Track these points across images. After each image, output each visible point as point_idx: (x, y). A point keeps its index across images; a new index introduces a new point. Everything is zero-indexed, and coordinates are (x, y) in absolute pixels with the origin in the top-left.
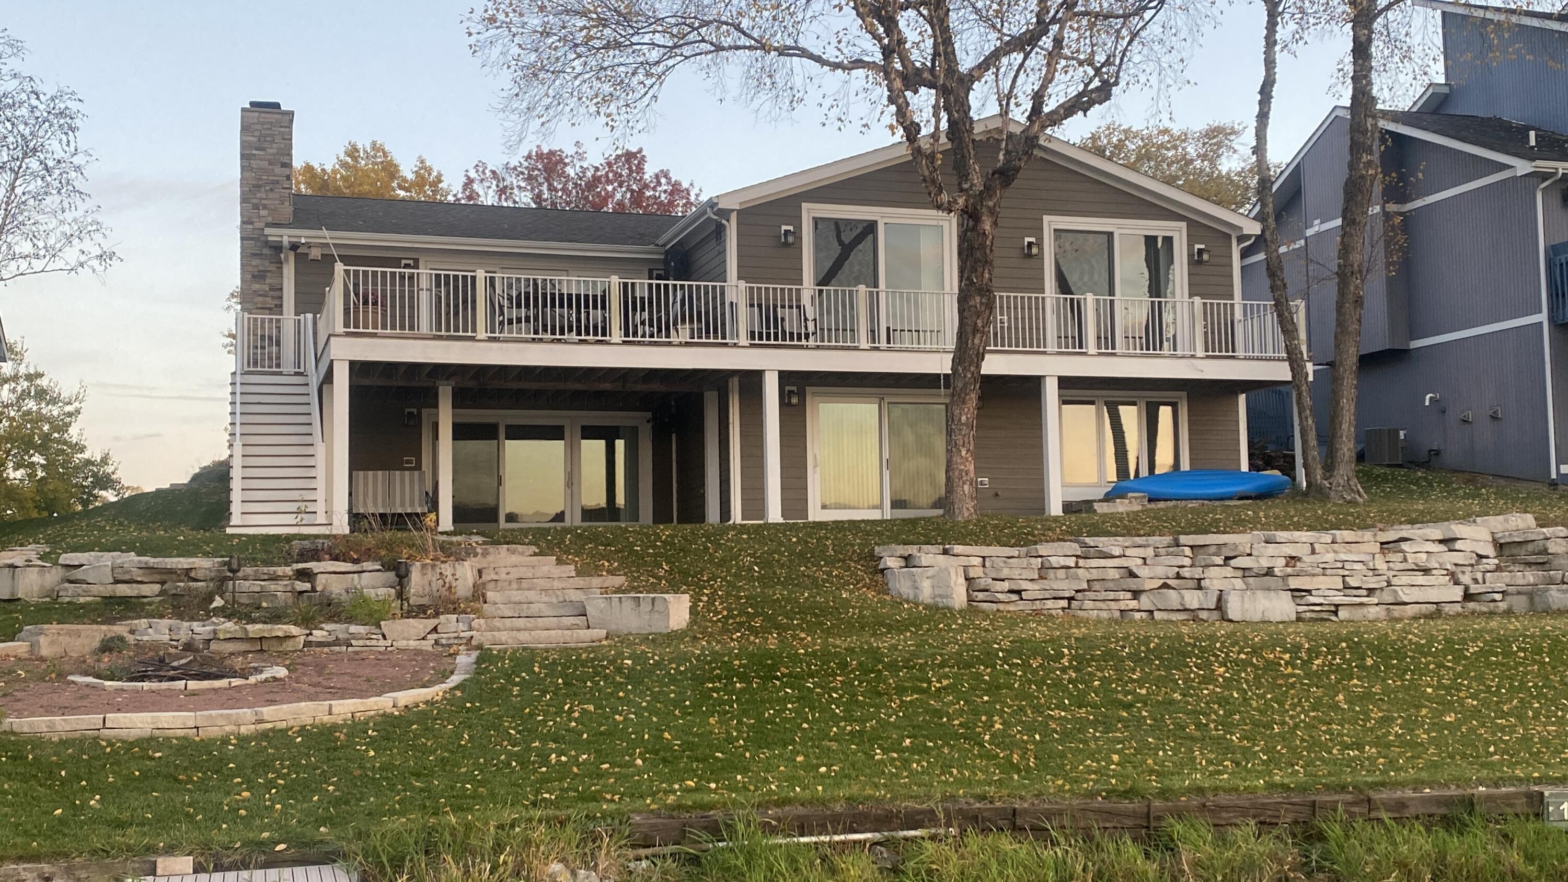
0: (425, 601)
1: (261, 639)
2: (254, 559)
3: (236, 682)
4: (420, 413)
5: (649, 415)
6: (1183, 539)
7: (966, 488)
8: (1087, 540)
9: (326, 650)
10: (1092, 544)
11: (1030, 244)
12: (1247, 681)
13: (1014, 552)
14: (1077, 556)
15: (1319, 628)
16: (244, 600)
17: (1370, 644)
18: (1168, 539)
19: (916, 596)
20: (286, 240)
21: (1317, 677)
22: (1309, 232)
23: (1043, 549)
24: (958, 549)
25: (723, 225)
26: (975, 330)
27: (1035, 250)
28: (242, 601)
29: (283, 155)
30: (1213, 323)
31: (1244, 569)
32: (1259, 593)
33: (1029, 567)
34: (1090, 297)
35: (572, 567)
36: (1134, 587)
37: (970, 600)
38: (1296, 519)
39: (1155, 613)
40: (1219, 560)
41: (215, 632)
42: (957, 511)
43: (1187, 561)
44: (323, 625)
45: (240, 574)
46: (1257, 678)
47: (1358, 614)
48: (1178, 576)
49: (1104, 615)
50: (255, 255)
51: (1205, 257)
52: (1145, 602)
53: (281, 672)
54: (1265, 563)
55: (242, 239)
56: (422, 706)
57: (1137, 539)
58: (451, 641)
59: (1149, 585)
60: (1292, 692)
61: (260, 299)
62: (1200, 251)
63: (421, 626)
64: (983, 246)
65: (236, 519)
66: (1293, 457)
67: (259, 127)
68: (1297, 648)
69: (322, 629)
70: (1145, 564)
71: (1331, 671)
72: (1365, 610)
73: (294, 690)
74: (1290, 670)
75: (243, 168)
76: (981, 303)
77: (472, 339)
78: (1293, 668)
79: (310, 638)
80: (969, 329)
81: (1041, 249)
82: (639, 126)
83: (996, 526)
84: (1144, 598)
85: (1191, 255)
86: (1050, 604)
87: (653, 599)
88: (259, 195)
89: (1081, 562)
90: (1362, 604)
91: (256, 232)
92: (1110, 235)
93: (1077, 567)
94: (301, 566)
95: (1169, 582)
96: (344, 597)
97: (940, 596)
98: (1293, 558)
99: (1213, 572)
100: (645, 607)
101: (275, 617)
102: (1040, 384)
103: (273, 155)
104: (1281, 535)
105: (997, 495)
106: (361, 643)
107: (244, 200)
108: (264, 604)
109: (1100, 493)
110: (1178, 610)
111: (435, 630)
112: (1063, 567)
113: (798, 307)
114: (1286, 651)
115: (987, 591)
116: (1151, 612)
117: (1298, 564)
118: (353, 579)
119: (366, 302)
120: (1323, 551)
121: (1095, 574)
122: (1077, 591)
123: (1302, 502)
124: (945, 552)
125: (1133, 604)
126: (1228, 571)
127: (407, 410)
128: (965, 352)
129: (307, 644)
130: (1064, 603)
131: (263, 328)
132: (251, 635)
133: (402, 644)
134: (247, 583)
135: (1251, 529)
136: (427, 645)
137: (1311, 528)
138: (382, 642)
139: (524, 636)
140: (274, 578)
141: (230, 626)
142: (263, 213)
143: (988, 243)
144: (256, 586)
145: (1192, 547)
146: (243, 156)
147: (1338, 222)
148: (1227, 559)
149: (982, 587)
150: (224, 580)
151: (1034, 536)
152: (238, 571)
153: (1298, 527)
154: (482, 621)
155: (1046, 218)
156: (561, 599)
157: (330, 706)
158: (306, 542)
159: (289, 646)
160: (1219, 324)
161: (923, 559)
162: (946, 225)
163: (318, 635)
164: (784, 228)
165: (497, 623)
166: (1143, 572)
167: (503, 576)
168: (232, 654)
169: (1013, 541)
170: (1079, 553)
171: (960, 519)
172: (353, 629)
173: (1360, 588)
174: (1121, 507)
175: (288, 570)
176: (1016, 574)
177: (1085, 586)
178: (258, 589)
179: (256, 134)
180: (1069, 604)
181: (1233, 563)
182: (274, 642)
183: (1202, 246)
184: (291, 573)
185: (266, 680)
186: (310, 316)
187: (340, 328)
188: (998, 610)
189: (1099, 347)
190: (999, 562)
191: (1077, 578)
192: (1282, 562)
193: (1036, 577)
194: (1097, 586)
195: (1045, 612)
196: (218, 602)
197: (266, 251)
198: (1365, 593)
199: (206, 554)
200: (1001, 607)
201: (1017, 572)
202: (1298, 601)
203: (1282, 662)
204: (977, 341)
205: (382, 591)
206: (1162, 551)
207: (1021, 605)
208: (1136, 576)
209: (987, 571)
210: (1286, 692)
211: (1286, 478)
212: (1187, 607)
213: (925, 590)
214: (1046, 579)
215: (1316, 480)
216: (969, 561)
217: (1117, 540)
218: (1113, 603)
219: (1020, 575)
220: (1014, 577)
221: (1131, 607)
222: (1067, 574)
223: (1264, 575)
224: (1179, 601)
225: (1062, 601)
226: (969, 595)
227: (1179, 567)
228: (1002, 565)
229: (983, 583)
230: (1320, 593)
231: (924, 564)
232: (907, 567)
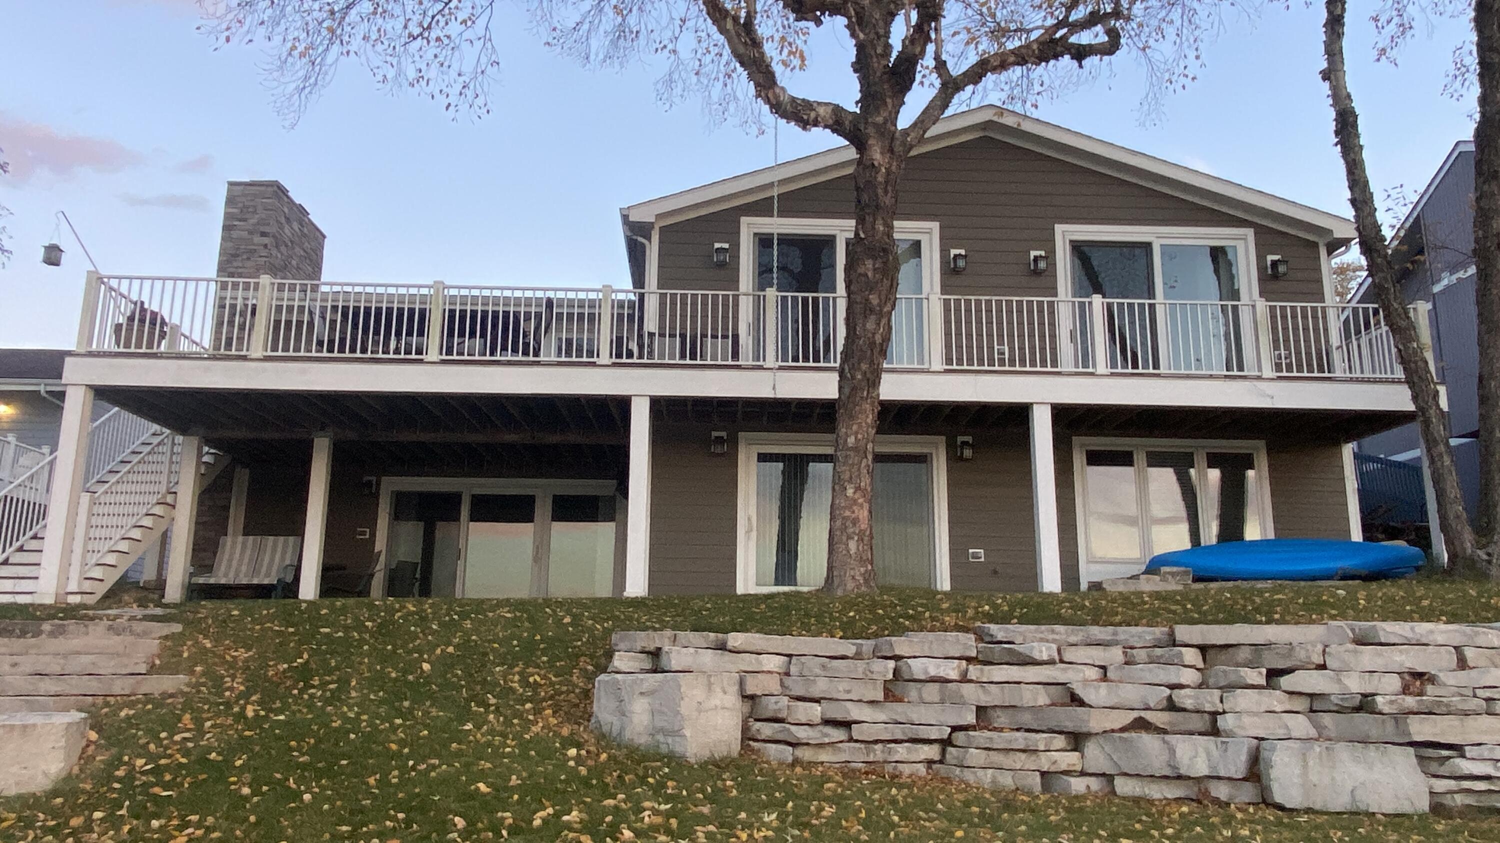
4: (379, 481)
6: (1183, 632)
8: (994, 628)
10: (1000, 636)
11: (1036, 259)
13: (848, 647)
14: (969, 660)
18: (1154, 632)
19: (622, 728)
22: (1437, 289)
23: (901, 645)
24: (736, 639)
25: (645, 245)
27: (1042, 265)
31: (1312, 696)
32: (1343, 751)
33: (867, 678)
34: (1097, 300)
36: (1070, 726)
37: (747, 736)
38: (1425, 603)
39: (1119, 782)
40: (1256, 676)
43: (1189, 677)
48: (1171, 706)
49: (1007, 780)
51: (1282, 269)
52: (1096, 756)
54: (1355, 685)
57: (1092, 629)
59: (1096, 722)
62: (1274, 264)
64: (871, 184)
67: (244, 199)
70: (1105, 678)
76: (875, 270)
81: (1052, 265)
84: (1091, 748)
85: (1261, 268)
86: (901, 751)
89: (974, 671)
92: (1149, 245)
93: (964, 679)
95: (1148, 716)
97: (662, 729)
98: (1418, 675)
99: (1244, 700)
104: (1390, 629)
105: (995, 572)
109: (1130, 570)
110: (1166, 777)
112: (933, 680)
115: (780, 720)
116: (1109, 778)
117: (1429, 688)
120: (1482, 662)
121: (992, 697)
122: (955, 729)
123: (1441, 582)
124: (722, 647)
125: (1070, 760)
126: (1275, 700)
127: (366, 478)
130: (932, 752)
135: (1333, 617)
137: (1454, 618)
145: (1204, 649)
146: (225, 228)
147: (1472, 270)
148: (1273, 674)
149: (772, 714)
153: (1427, 616)
155: (1059, 228)
161: (677, 657)
162: (924, 238)
164: (716, 245)
166: (1095, 694)
170: (973, 654)
174: (1146, 585)
176: (840, 689)
177: (970, 718)
179: (240, 205)
180: (943, 753)
181: (1286, 682)
183: (1276, 257)
188: (796, 762)
189: (1114, 365)
190: (813, 666)
191: (959, 702)
192: (1394, 683)
193: (880, 696)
194: (995, 719)
200: (804, 754)
201: (846, 686)
202: (1434, 767)
204: (870, 326)
206: (1141, 654)
207: (847, 752)
208: (1081, 703)
209: (788, 681)
212: (1183, 771)
213: (636, 719)
214: (901, 701)
215: (1464, 549)
216: (760, 663)
217: (1053, 631)
218: (1023, 756)
219: (849, 692)
220: (835, 696)
221: (1063, 767)
222: (941, 692)
223: (1358, 709)
224: (1165, 757)
225: (926, 747)
226: (745, 729)
227: (1172, 687)
228: (818, 671)
229: (772, 707)
230: (1485, 752)
231: (675, 666)
232: (655, 671)
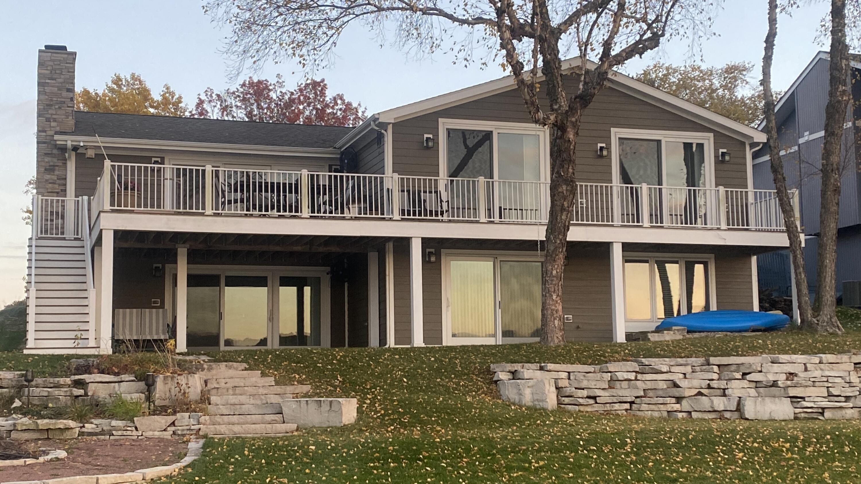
0: (166, 403)
1: (47, 430)
2: (44, 373)
3: (29, 461)
4: (164, 267)
5: (328, 269)
6: (712, 360)
7: (556, 322)
8: (643, 360)
9: (95, 438)
10: (647, 363)
11: (602, 148)
12: (759, 463)
13: (591, 368)
14: (636, 372)
15: (810, 424)
16: (36, 402)
17: (847, 437)
18: (701, 360)
19: (520, 400)
20: (69, 144)
21: (809, 460)
22: (801, 141)
23: (611, 367)
24: (550, 366)
25: (383, 134)
26: (563, 209)
27: (605, 153)
28: (34, 403)
29: (68, 83)
30: (732, 205)
31: (756, 382)
32: (767, 400)
33: (601, 380)
34: (645, 186)
35: (273, 379)
36: (677, 395)
37: (559, 403)
38: (793, 346)
39: (693, 413)
40: (738, 375)
41: (15, 425)
42: (550, 339)
43: (715, 376)
44: (93, 420)
45: (34, 383)
46: (766, 460)
47: (838, 414)
48: (709, 387)
49: (656, 414)
50: (46, 154)
51: (727, 158)
52: (686, 405)
53: (62, 454)
54: (771, 378)
55: (38, 143)
56: (164, 479)
57: (679, 360)
58: (185, 432)
59: (688, 393)
60: (792, 471)
61: (50, 185)
62: (723, 154)
63: (163, 421)
64: (568, 150)
65: (30, 343)
66: (791, 301)
67: (51, 63)
68: (795, 439)
69: (92, 423)
70: (685, 378)
71: (819, 456)
72: (844, 411)
73: (72, 467)
74: (790, 455)
75: (39, 93)
76: (567, 190)
77: (203, 214)
78: (792, 454)
79: (83, 430)
80: (558, 208)
81: (609, 152)
82: (323, 64)
83: (577, 350)
84: (684, 402)
85: (716, 157)
86: (617, 406)
87: (331, 402)
88: (50, 112)
89: (639, 377)
90: (841, 408)
91: (48, 138)
92: (659, 142)
93: (636, 379)
94: (77, 377)
95: (702, 391)
96: (108, 400)
97: (537, 400)
98: (791, 374)
99: (734, 384)
100: (325, 407)
101: (58, 414)
102: (608, 248)
103: (61, 83)
104: (783, 358)
105: (578, 327)
106: (120, 433)
107: (39, 115)
108: (50, 405)
109: (653, 327)
110: (709, 411)
111: (173, 424)
112: (626, 380)
113: (436, 192)
114: (787, 441)
115: (571, 396)
116: (689, 413)
117: (795, 378)
118: (114, 387)
119: (126, 188)
120: (813, 369)
121: (649, 385)
122: (637, 397)
123: (797, 334)
124: (541, 369)
125: (677, 407)
126: (745, 383)
127: (155, 265)
128: (555, 225)
129: (81, 434)
130: (627, 406)
131: (52, 206)
132: (40, 427)
133: (149, 434)
134: (38, 390)
135: (761, 353)
136: (167, 435)
137: (804, 353)
138: (135, 433)
139: (237, 429)
140: (58, 386)
141: (25, 421)
142: (53, 124)
143: (572, 147)
144: (44, 392)
145: (719, 366)
146: (39, 84)
147: (822, 133)
148: (744, 374)
149: (567, 394)
150: (22, 387)
151: (605, 357)
152: (32, 381)
153: (795, 352)
154: (207, 417)
155: (613, 130)
156: (264, 402)
157: (97, 479)
158: (81, 360)
159: (67, 435)
160: (737, 206)
161: (525, 373)
162: (541, 134)
163: (89, 427)
164: (426, 136)
165: (218, 419)
166: (684, 383)
167: (223, 385)
168: (27, 441)
169: (590, 361)
170: (638, 370)
171: (552, 344)
172: (114, 423)
173: (840, 396)
174: (668, 336)
175: (68, 381)
176: (592, 385)
177: (642, 393)
178: (46, 394)
179: (49, 68)
180: (631, 406)
181: (748, 377)
182: (57, 432)
183: (725, 150)
184: (70, 383)
185: (51, 460)
186: (86, 198)
187: (107, 207)
189: (651, 222)
190: (580, 376)
191: (636, 388)
192: (784, 377)
193: (607, 387)
194: (650, 393)
195: (614, 412)
196: (17, 403)
197: (55, 151)
198: (843, 399)
199: (9, 369)
200: (582, 408)
201: (593, 383)
202: (796, 405)
203: (784, 449)
204: (564, 217)
205: (135, 396)
206: (698, 369)
207: (596, 407)
208: (680, 387)
209: (571, 382)
210: (788, 471)
211: (786, 316)
212: (716, 409)
213: (526, 396)
214: (614, 388)
215: (808, 318)
216: (558, 375)
217: (665, 361)
218: (662, 406)
219: (595, 385)
220: (591, 387)
221: (675, 409)
222: (629, 385)
223: (771, 386)
224: (710, 404)
225: (626, 405)
226: (558, 400)
227: (709, 380)
228: (582, 378)
229: (569, 391)
230: (811, 399)
231: (526, 377)
232: (513, 379)
